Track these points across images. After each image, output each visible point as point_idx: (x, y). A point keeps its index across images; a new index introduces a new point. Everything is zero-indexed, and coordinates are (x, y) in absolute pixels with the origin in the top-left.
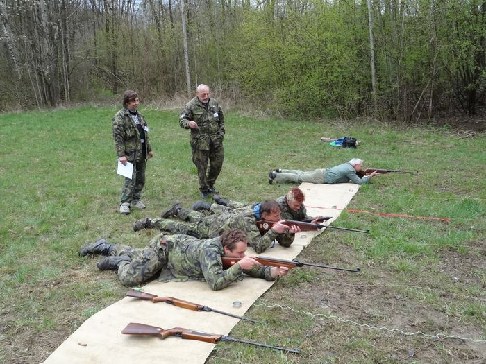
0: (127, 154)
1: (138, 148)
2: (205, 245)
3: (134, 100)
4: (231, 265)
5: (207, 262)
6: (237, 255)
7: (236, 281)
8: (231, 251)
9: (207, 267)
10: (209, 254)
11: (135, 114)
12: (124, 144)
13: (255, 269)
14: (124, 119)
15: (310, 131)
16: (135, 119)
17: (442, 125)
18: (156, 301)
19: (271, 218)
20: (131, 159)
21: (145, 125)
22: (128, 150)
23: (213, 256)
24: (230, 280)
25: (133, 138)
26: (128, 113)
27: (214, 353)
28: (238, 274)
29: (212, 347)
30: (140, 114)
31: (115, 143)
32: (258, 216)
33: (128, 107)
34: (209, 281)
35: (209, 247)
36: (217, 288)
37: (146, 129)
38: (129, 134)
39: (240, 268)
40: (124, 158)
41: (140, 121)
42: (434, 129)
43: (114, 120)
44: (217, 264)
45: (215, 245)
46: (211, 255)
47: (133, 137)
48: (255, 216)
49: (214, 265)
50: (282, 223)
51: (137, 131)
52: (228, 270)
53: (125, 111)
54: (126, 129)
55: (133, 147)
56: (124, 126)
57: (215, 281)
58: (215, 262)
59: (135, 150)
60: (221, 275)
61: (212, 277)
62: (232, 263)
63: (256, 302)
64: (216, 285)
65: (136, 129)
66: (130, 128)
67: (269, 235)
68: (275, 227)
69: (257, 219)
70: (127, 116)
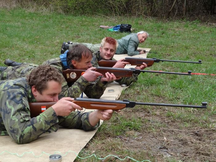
2: (7, 86)
4: (41, 112)
5: (9, 107)
6: (48, 98)
7: (49, 131)
8: (41, 93)
9: (9, 113)
10: (12, 96)
13: (70, 117)
15: (89, 22)
19: (81, 64)
23: (18, 99)
24: (41, 130)
28: (52, 122)
32: (65, 63)
34: (13, 131)
35: (12, 87)
36: (24, 141)
39: (54, 114)
44: (23, 110)
45: (20, 86)
46: (14, 97)
48: (61, 64)
49: (19, 111)
50: (94, 70)
52: (38, 117)
57: (20, 132)
58: (20, 106)
60: (29, 123)
61: (17, 126)
62: (43, 109)
63: (80, 155)
64: (21, 136)
67: (79, 84)
68: (85, 75)
69: (64, 68)
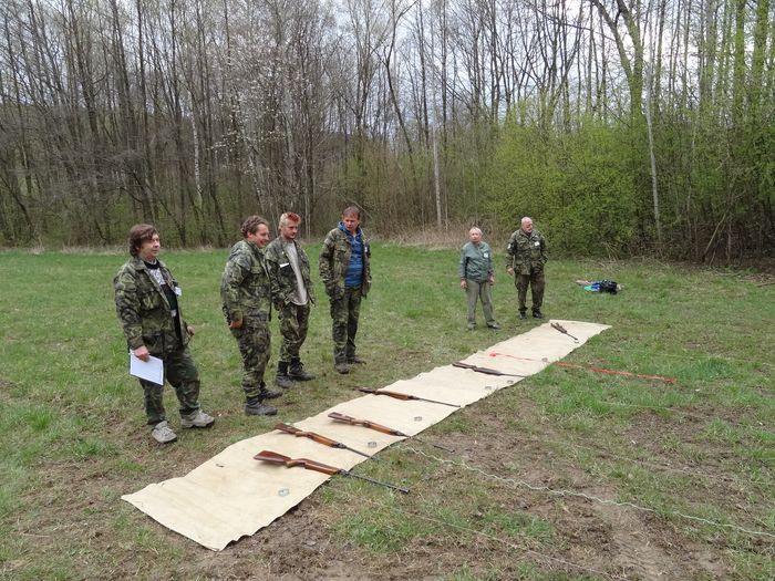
0: (147, 342)
1: (168, 328)
3: (150, 239)
11: (154, 267)
12: (141, 322)
14: (137, 277)
16: (157, 275)
17: (744, 268)
18: (298, 436)
20: (158, 350)
21: (175, 284)
22: (149, 334)
25: (159, 311)
26: (143, 266)
27: (327, 483)
29: (327, 477)
30: (164, 265)
31: (122, 324)
33: (141, 255)
37: (178, 291)
38: (149, 303)
40: (144, 350)
41: (165, 278)
42: (731, 273)
43: (116, 280)
47: (156, 308)
51: (164, 296)
53: (137, 263)
54: (142, 297)
55: (158, 328)
56: (138, 290)
59: (163, 332)
65: (162, 294)
66: (150, 293)
70: (142, 271)
